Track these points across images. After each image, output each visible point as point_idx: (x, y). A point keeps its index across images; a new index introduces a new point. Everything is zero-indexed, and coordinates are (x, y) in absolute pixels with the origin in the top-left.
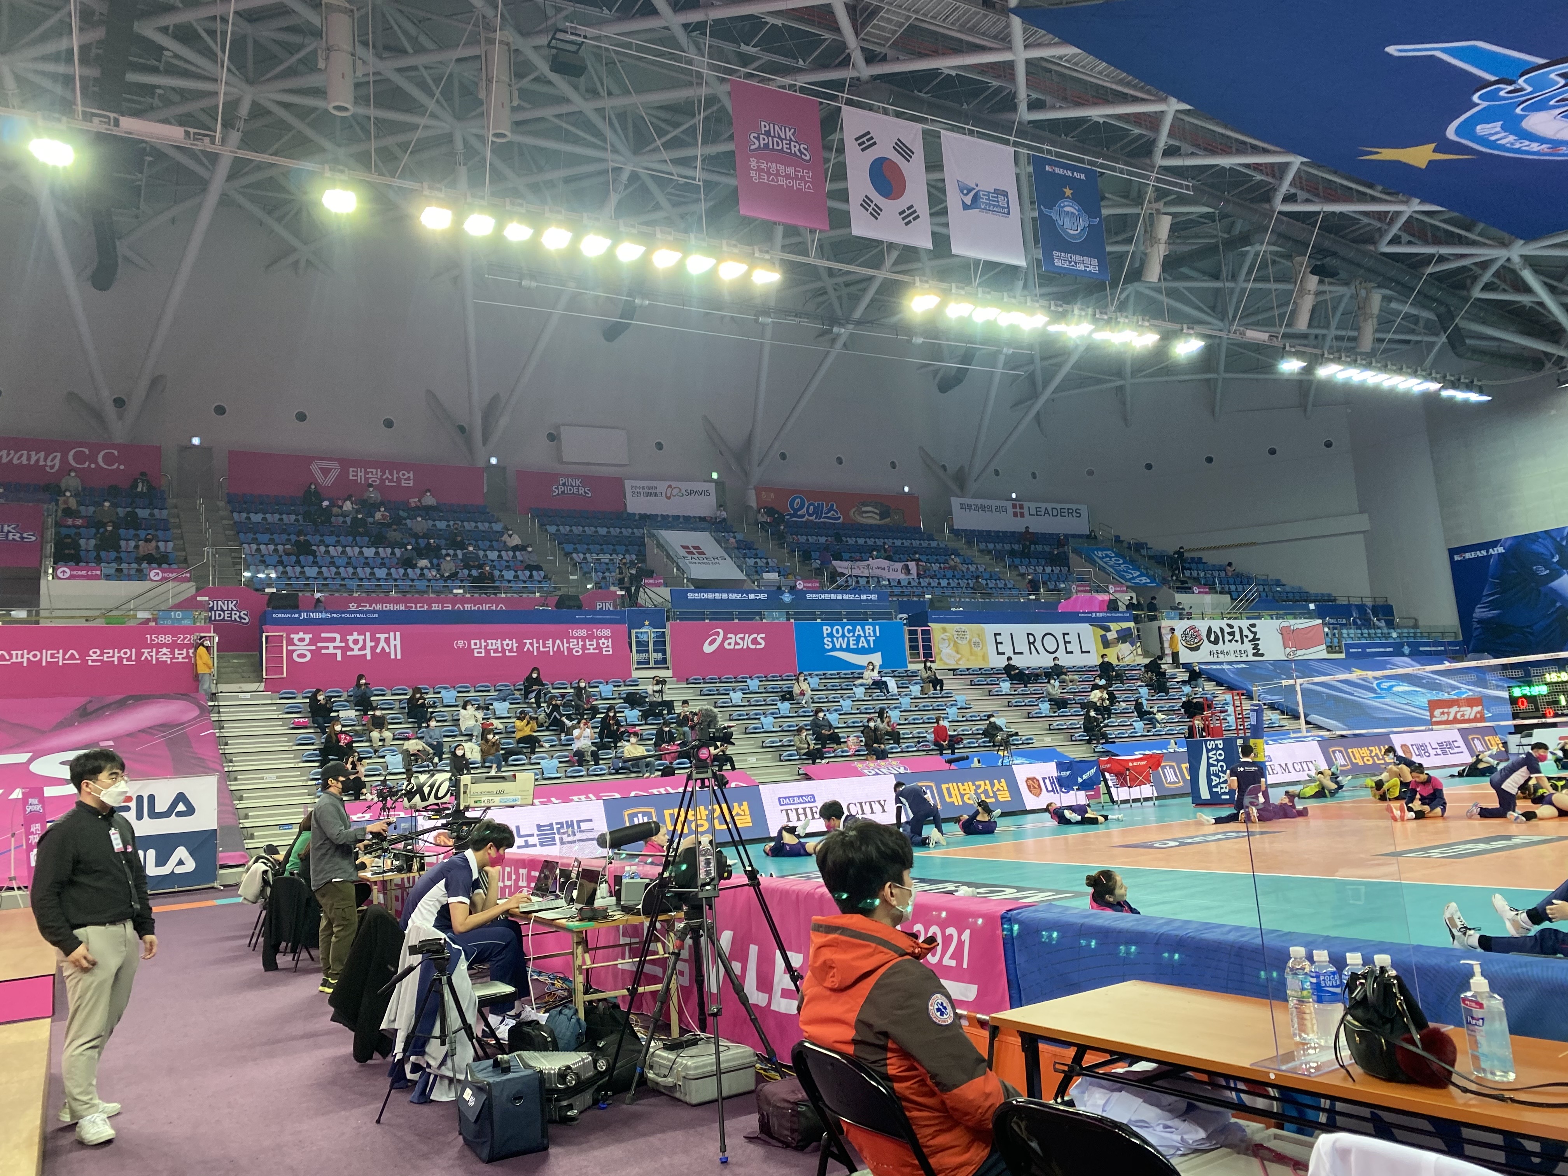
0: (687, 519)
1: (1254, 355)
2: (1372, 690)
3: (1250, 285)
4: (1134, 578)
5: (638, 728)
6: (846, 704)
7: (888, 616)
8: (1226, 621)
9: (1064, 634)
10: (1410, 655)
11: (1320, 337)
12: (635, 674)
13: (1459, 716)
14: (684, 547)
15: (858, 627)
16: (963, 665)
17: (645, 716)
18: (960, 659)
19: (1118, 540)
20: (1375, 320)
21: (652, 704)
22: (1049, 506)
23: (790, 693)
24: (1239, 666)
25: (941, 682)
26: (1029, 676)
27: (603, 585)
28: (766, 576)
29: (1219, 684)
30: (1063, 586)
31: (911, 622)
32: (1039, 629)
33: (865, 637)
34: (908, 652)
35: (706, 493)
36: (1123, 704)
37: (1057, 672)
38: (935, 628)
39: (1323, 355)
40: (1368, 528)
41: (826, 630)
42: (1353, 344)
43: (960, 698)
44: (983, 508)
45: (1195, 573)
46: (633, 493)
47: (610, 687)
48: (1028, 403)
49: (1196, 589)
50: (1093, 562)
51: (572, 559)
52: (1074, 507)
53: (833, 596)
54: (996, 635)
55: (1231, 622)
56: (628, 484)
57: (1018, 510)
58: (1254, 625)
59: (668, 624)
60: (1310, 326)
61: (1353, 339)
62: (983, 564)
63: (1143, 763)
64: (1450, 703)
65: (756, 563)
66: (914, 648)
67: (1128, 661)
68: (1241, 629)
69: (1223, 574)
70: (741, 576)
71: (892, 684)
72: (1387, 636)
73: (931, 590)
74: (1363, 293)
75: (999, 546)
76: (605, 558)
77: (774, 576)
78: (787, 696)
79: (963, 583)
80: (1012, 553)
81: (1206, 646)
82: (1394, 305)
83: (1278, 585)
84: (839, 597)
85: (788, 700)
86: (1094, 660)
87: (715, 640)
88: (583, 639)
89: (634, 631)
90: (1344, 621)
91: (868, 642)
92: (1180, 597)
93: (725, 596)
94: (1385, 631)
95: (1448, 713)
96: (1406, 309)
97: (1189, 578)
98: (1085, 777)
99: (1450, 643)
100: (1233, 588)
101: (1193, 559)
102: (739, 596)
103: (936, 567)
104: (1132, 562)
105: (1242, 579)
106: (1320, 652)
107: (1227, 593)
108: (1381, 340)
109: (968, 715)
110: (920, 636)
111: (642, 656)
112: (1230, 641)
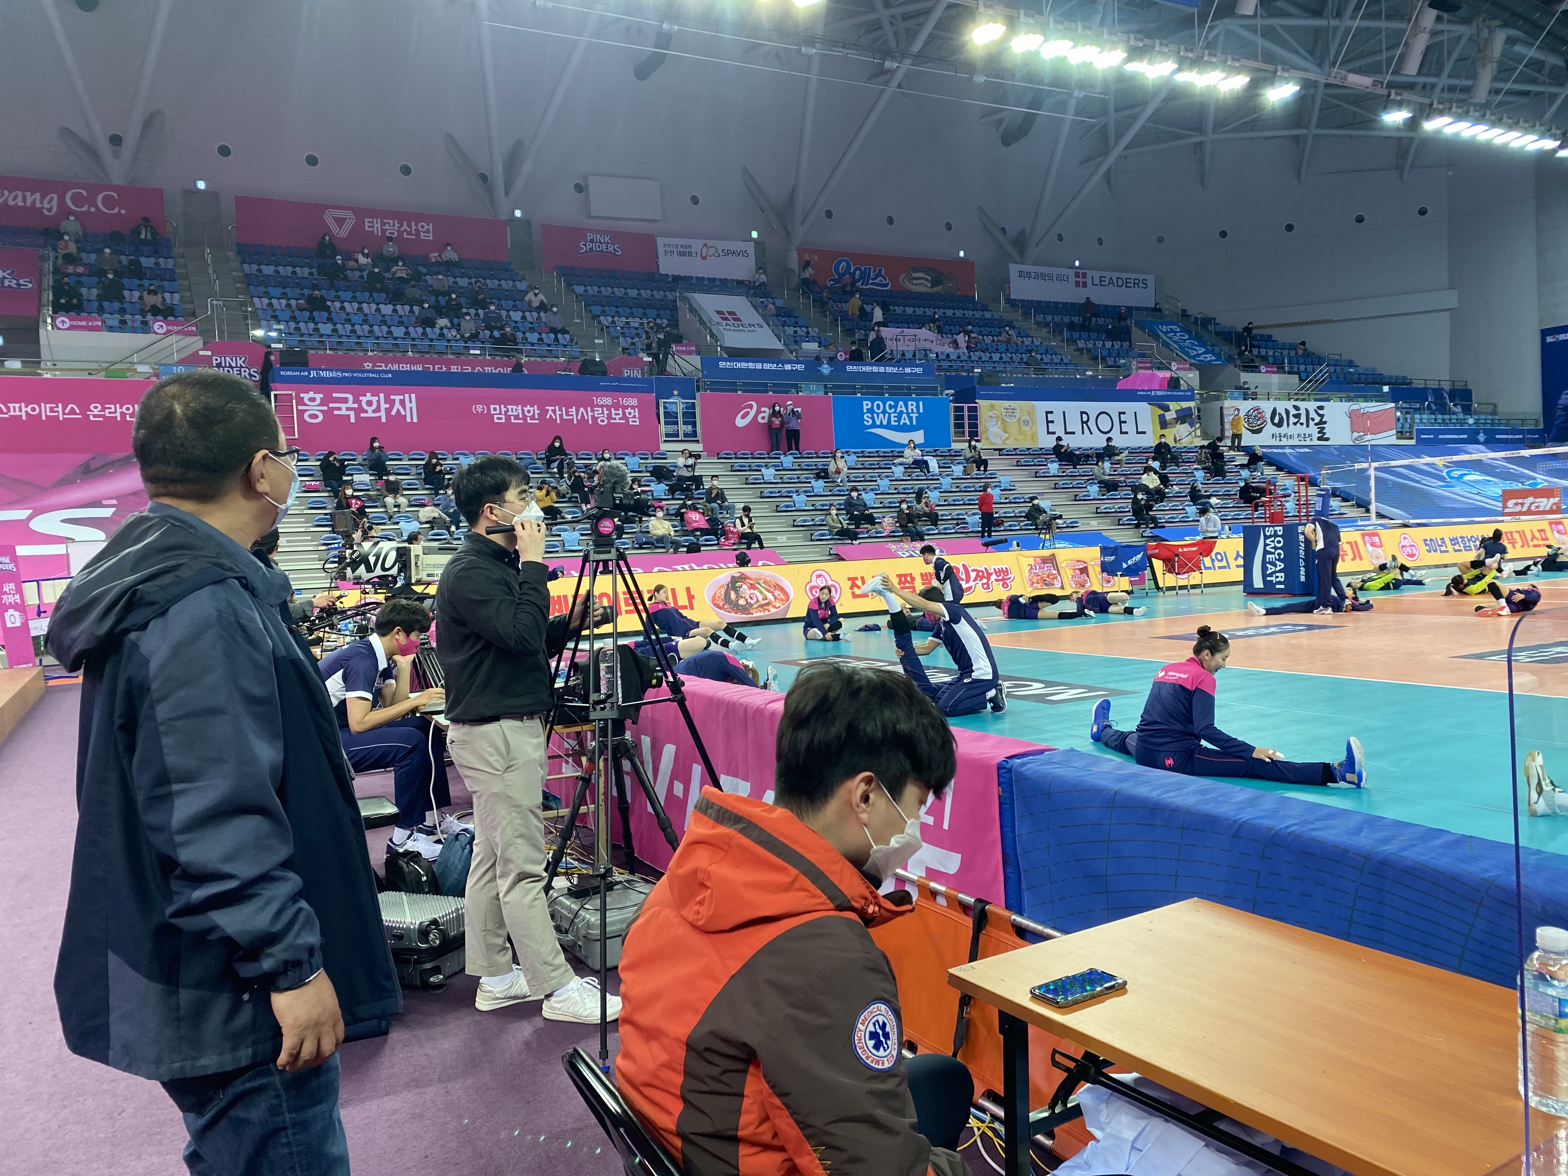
0: (724, 282)
1: (1353, 108)
2: (1442, 479)
3: (1357, 23)
4: (1198, 355)
5: (664, 502)
6: (884, 484)
7: (933, 391)
8: (1293, 402)
9: (1120, 413)
10: (1484, 443)
11: (1429, 87)
12: (664, 447)
13: (1533, 508)
14: (719, 312)
15: (901, 403)
16: (1010, 445)
17: (672, 490)
18: (1007, 438)
19: (1184, 313)
20: (1495, 65)
21: (681, 479)
22: (1115, 275)
23: (825, 471)
24: (1302, 450)
25: (985, 463)
26: (1079, 457)
27: (631, 351)
28: (805, 346)
29: (1280, 469)
30: (1122, 361)
31: (959, 397)
32: (1093, 407)
33: (908, 414)
34: (952, 430)
35: (745, 254)
36: (1176, 488)
37: (1109, 452)
38: (983, 404)
39: (1431, 105)
40: (1455, 305)
41: (866, 405)
42: (1464, 96)
43: (1005, 479)
44: (1043, 276)
45: (1263, 352)
46: (666, 252)
47: (637, 459)
48: (1099, 160)
49: (1263, 369)
50: (1156, 337)
51: (600, 322)
52: (1141, 277)
53: (875, 369)
54: (1047, 413)
55: (1297, 403)
56: (660, 241)
57: (1081, 280)
58: (1321, 408)
59: (698, 395)
60: (1419, 73)
61: (1467, 90)
62: (1039, 337)
63: (1194, 549)
64: (1524, 494)
65: (796, 332)
66: (959, 426)
67: (1185, 442)
68: (1307, 411)
69: (1293, 353)
70: (779, 346)
71: (933, 463)
72: (1463, 422)
73: (981, 364)
74: (1485, 33)
75: (1058, 319)
76: (635, 322)
77: (813, 346)
78: (822, 474)
79: (1016, 358)
80: (1071, 326)
81: (1269, 429)
82: (1518, 48)
83: (1351, 366)
84: (882, 369)
85: (823, 478)
86: (1150, 441)
87: (747, 414)
88: (609, 408)
89: (661, 401)
90: (1418, 405)
91: (911, 419)
92: (1245, 377)
93: (759, 366)
94: (1461, 416)
95: (1522, 504)
96: (1532, 53)
97: (1257, 356)
98: (1130, 562)
99: (1530, 432)
100: (1302, 368)
101: (1262, 336)
102: (774, 367)
103: (988, 340)
104: (1198, 338)
105: (1314, 359)
106: (1389, 438)
107: (1295, 373)
108: (1497, 92)
109: (1012, 497)
110: (966, 413)
111: (671, 429)
112: (1295, 424)
